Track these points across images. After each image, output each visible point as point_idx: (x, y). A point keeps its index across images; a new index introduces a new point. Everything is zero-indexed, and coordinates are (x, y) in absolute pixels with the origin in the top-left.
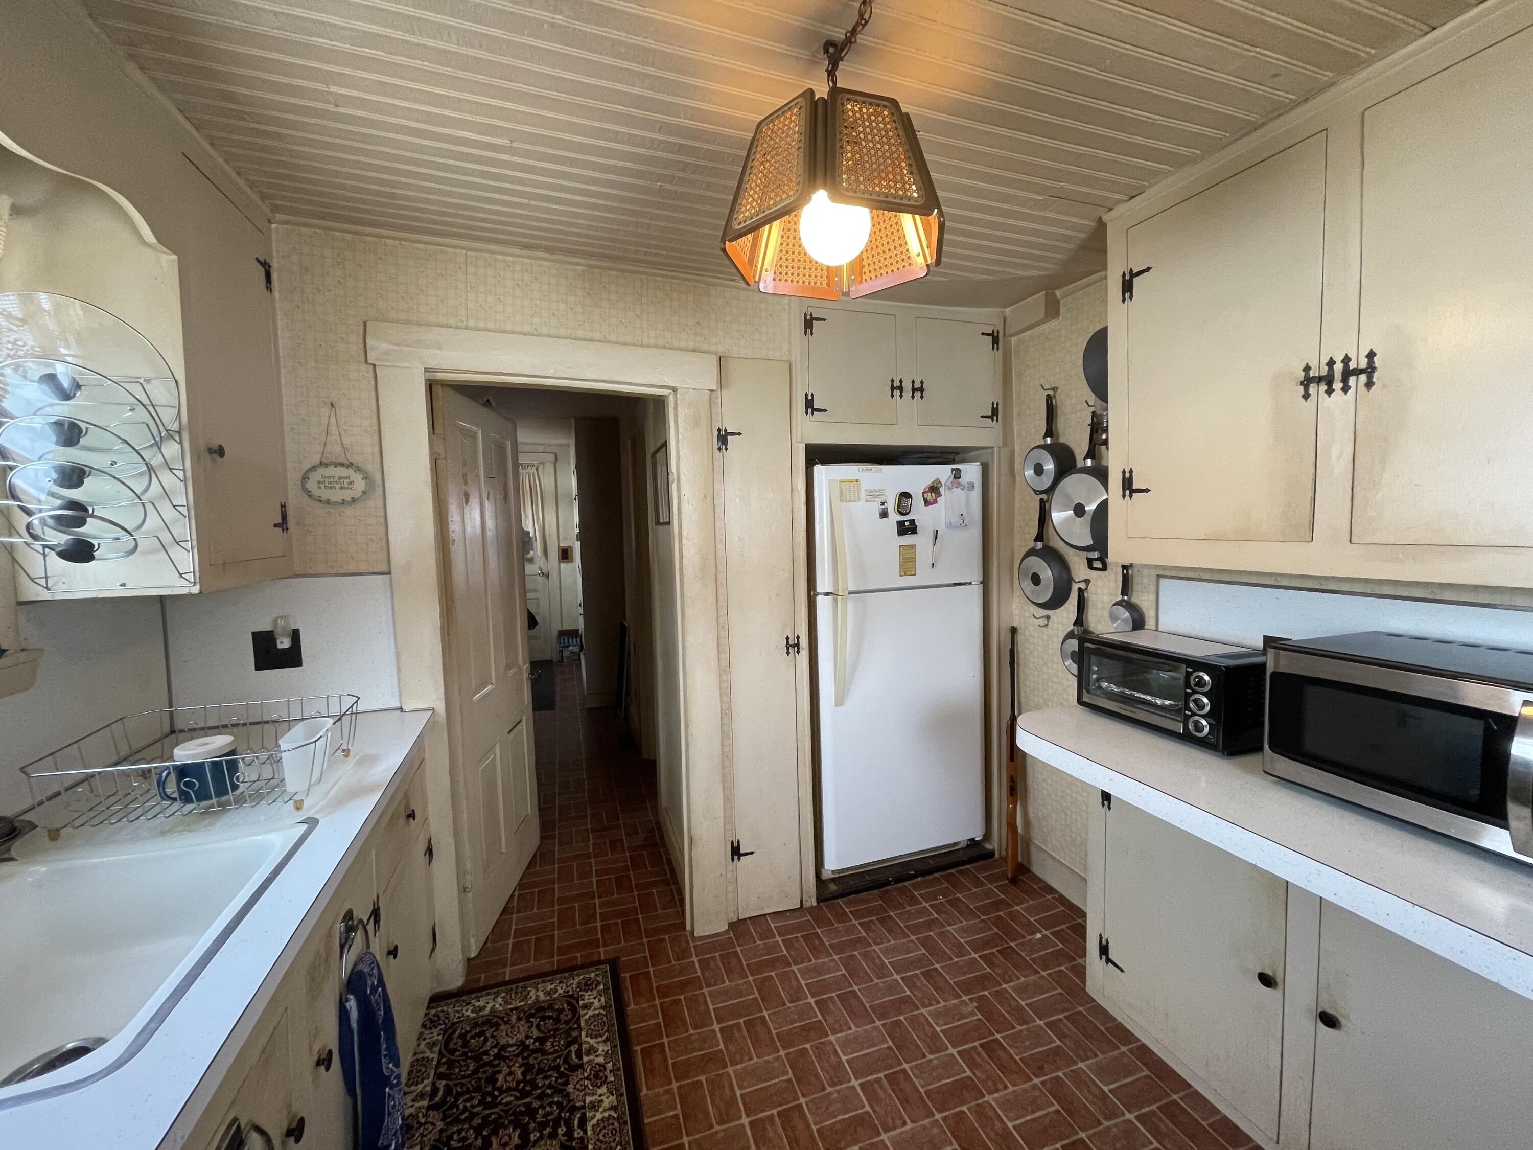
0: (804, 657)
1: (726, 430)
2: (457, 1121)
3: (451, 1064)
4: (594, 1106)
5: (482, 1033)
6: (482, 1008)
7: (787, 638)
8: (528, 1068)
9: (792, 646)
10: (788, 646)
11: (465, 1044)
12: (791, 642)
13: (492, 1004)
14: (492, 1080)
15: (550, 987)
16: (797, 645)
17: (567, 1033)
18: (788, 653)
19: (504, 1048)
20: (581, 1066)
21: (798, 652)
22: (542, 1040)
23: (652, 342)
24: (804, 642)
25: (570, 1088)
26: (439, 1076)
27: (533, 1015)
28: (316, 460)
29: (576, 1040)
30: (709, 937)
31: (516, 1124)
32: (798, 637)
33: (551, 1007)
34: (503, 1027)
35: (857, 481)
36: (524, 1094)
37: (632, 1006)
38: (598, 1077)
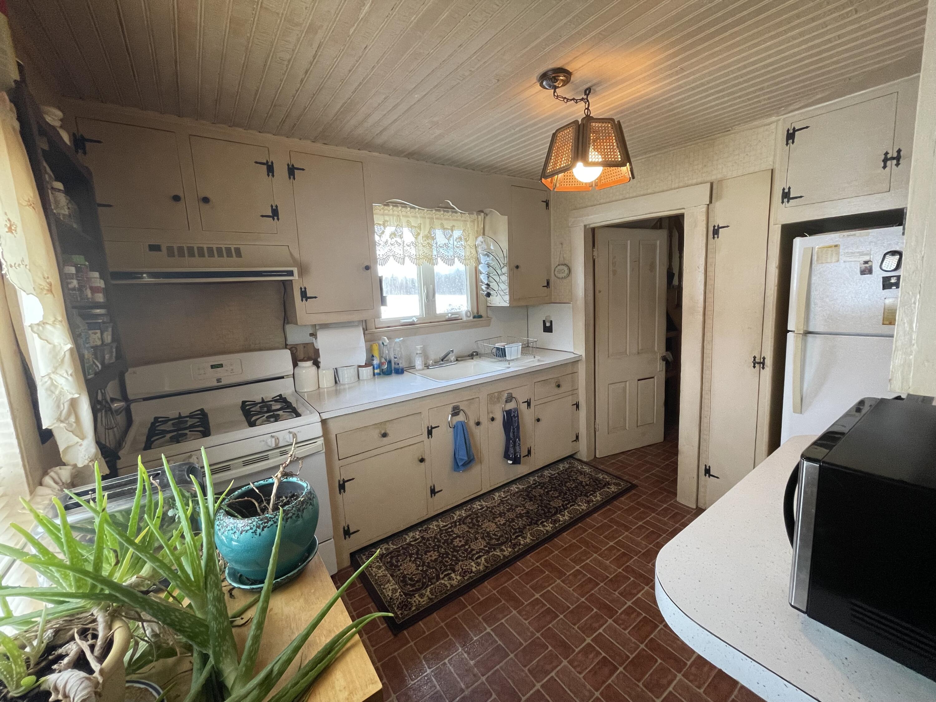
0: (767, 373)
1: (718, 226)
2: (551, 483)
3: (563, 473)
4: (579, 505)
5: (576, 473)
6: (583, 468)
7: (755, 357)
8: (576, 487)
9: (759, 363)
10: (755, 363)
11: (571, 472)
12: (757, 360)
13: (586, 469)
14: (566, 482)
15: (606, 477)
16: (763, 363)
17: (595, 489)
18: (754, 367)
19: (577, 479)
20: (588, 497)
21: (763, 368)
22: (587, 485)
23: (677, 185)
24: (769, 362)
25: (579, 498)
26: (558, 473)
27: (592, 479)
28: (558, 263)
29: (595, 492)
30: (683, 505)
31: (560, 493)
32: (764, 358)
33: (599, 481)
34: (583, 476)
35: (836, 246)
36: (569, 490)
37: (623, 499)
38: (588, 502)
